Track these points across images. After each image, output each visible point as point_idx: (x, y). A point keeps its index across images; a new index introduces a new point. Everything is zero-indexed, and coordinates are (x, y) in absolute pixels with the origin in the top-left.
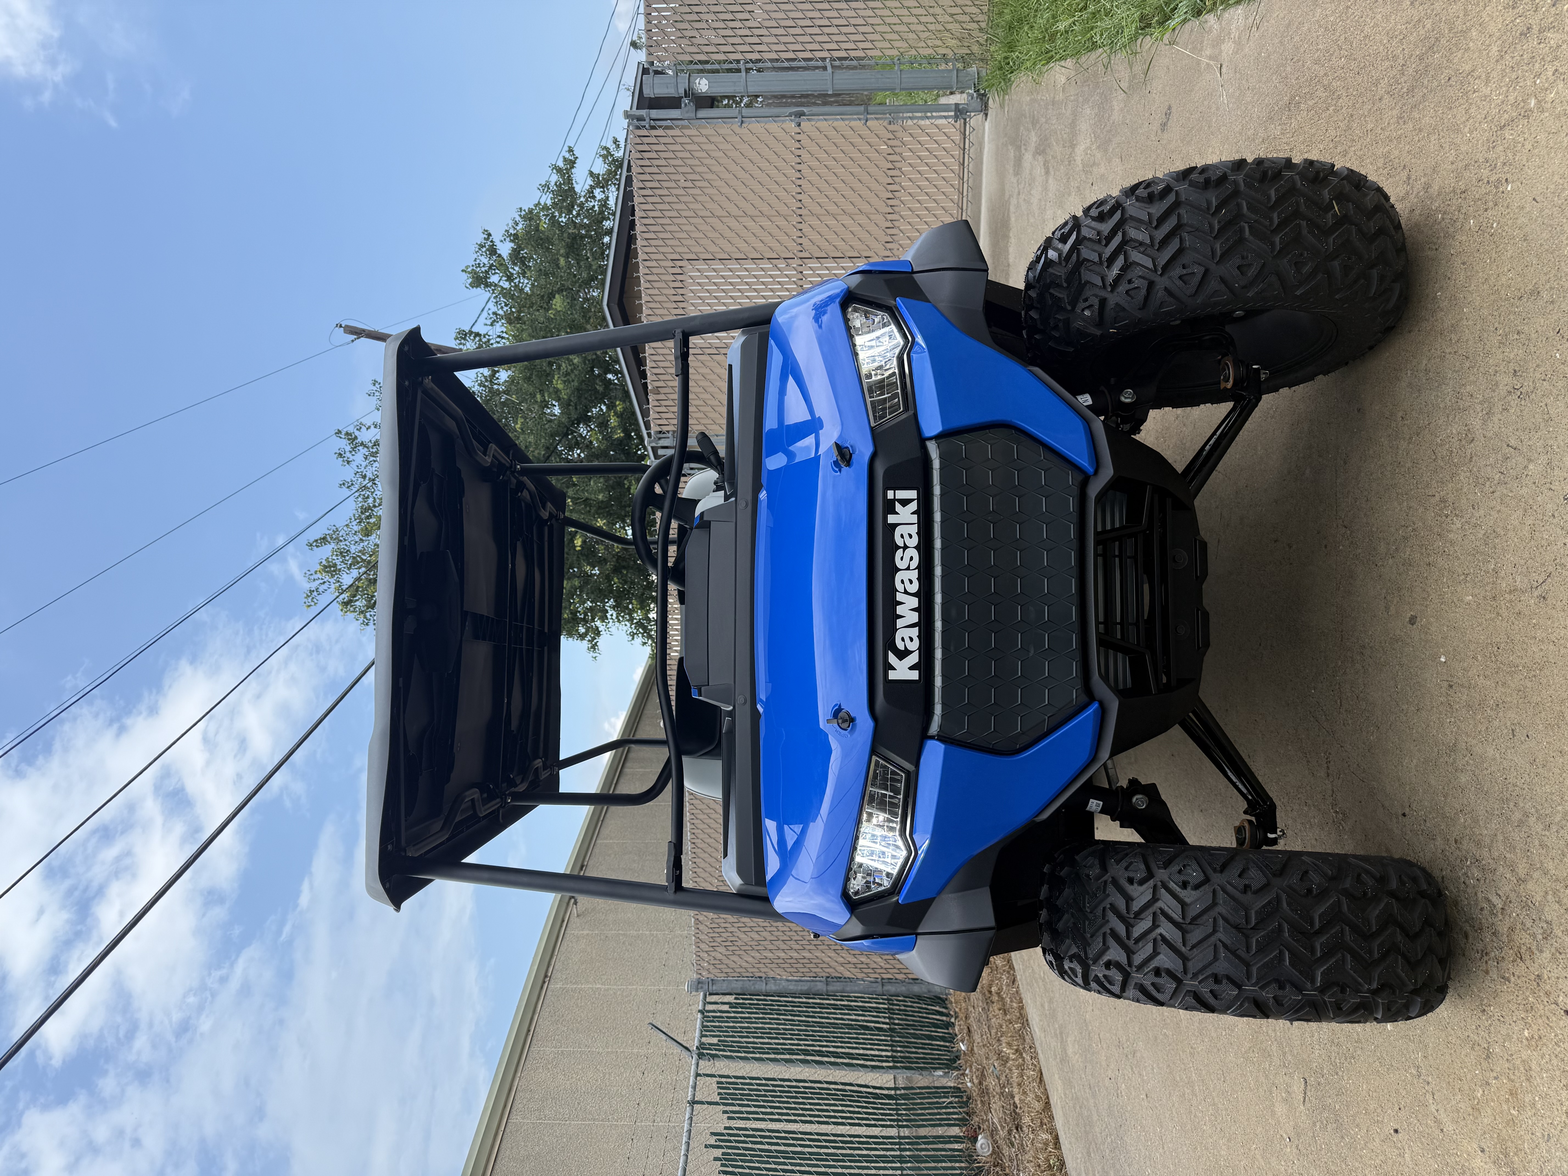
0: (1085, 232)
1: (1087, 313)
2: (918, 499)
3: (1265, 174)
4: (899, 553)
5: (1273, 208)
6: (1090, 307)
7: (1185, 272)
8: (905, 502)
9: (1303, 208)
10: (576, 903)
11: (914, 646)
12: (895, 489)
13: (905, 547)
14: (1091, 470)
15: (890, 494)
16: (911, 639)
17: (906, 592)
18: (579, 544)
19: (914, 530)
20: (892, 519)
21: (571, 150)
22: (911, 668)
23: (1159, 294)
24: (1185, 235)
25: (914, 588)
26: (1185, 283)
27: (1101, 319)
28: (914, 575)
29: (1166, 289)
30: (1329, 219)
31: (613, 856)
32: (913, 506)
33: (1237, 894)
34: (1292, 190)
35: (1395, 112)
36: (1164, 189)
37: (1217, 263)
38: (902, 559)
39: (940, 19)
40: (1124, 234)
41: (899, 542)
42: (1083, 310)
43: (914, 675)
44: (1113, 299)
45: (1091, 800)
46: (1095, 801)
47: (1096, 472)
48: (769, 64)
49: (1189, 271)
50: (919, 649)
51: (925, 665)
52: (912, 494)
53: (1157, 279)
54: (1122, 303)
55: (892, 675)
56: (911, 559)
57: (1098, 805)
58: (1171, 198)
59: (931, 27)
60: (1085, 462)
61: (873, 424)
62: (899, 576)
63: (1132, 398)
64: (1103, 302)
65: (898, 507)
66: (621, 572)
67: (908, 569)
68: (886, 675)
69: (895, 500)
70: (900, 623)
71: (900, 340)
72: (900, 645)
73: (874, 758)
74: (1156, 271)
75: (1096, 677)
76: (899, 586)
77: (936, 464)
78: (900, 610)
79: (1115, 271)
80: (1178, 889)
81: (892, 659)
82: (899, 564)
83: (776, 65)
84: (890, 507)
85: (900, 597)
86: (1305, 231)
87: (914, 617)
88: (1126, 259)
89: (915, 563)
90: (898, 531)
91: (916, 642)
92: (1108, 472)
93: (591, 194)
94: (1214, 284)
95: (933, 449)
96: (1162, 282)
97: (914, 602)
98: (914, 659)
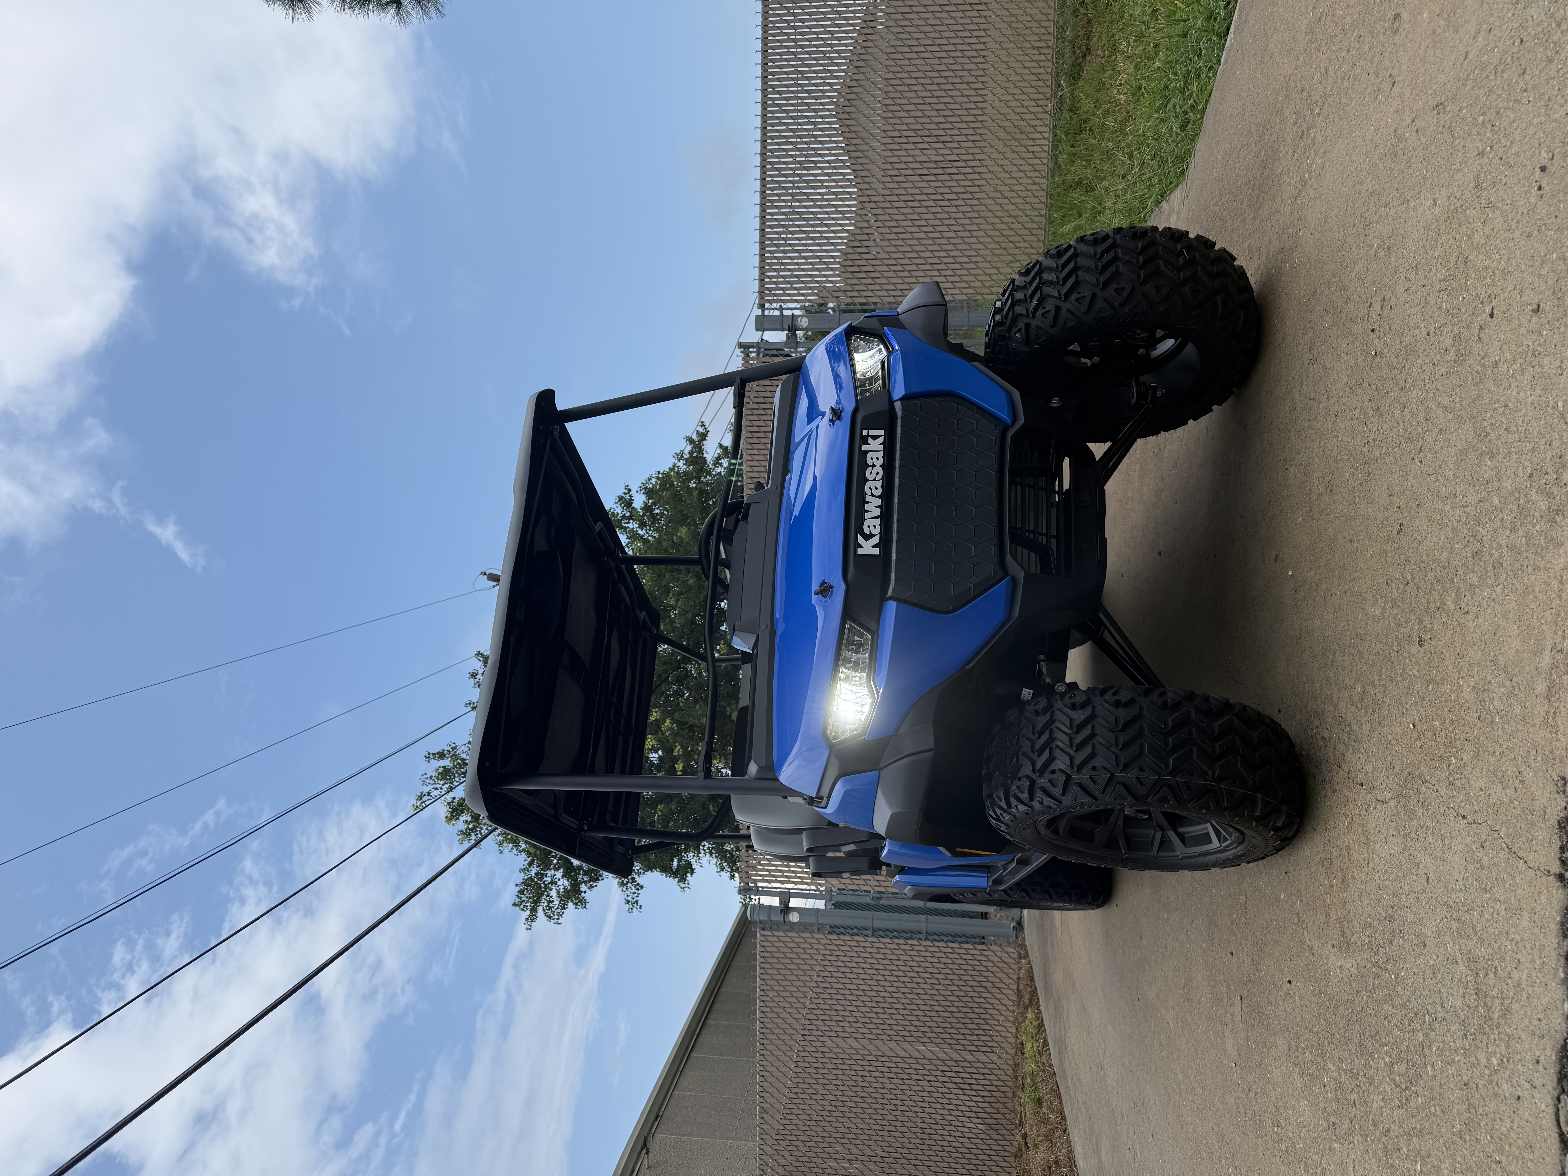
0: (1017, 283)
1: (1018, 335)
2: (885, 435)
3: (1135, 234)
4: (869, 470)
5: (1139, 254)
6: (1019, 331)
7: (1079, 296)
8: (875, 438)
9: (1161, 252)
10: (647, 1153)
11: (876, 531)
12: (868, 429)
13: (874, 466)
14: (1009, 421)
15: (865, 432)
16: (875, 527)
17: (872, 495)
18: (681, 768)
19: (880, 455)
20: (865, 448)
21: (703, 425)
22: (873, 547)
23: (1064, 313)
24: (1079, 273)
25: (879, 492)
26: (1080, 304)
27: (1027, 341)
28: (879, 484)
29: (1068, 310)
30: (1181, 261)
31: (690, 1108)
32: (881, 440)
33: (1112, 708)
34: (1153, 243)
35: (1251, 216)
36: (1067, 247)
37: (1101, 289)
38: (871, 473)
39: (1002, 271)
40: (1040, 278)
41: (869, 462)
42: (1015, 334)
43: (876, 551)
44: (1034, 323)
45: (1024, 689)
46: (1027, 690)
47: (1013, 423)
48: (859, 307)
49: (1082, 295)
50: (880, 533)
51: (884, 544)
52: (881, 432)
53: (1062, 304)
54: (1041, 324)
55: (860, 551)
56: (878, 473)
57: (1029, 693)
58: (1071, 251)
59: (995, 277)
60: (1005, 416)
61: (859, 397)
62: (868, 485)
63: (1058, 403)
64: (1028, 326)
65: (870, 440)
66: (717, 801)
67: (875, 480)
68: (856, 551)
69: (868, 436)
70: (867, 516)
71: (885, 353)
72: (867, 531)
73: (848, 623)
74: (1060, 298)
75: (1009, 558)
76: (868, 491)
77: (899, 414)
78: (867, 507)
79: (1034, 302)
80: (1070, 711)
81: (860, 540)
82: (868, 476)
83: (864, 307)
84: (865, 440)
85: (868, 498)
86: (1162, 267)
87: (878, 512)
88: (1041, 294)
89: (880, 476)
90: (869, 456)
91: (878, 529)
92: (1021, 421)
93: (717, 462)
94: (1099, 304)
95: (898, 406)
96: (1065, 306)
97: (878, 502)
98: (876, 540)
